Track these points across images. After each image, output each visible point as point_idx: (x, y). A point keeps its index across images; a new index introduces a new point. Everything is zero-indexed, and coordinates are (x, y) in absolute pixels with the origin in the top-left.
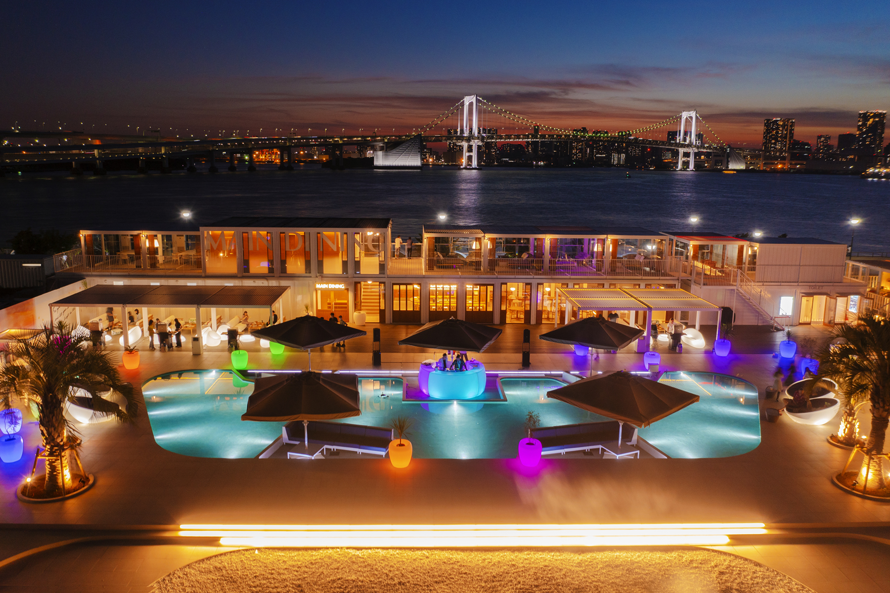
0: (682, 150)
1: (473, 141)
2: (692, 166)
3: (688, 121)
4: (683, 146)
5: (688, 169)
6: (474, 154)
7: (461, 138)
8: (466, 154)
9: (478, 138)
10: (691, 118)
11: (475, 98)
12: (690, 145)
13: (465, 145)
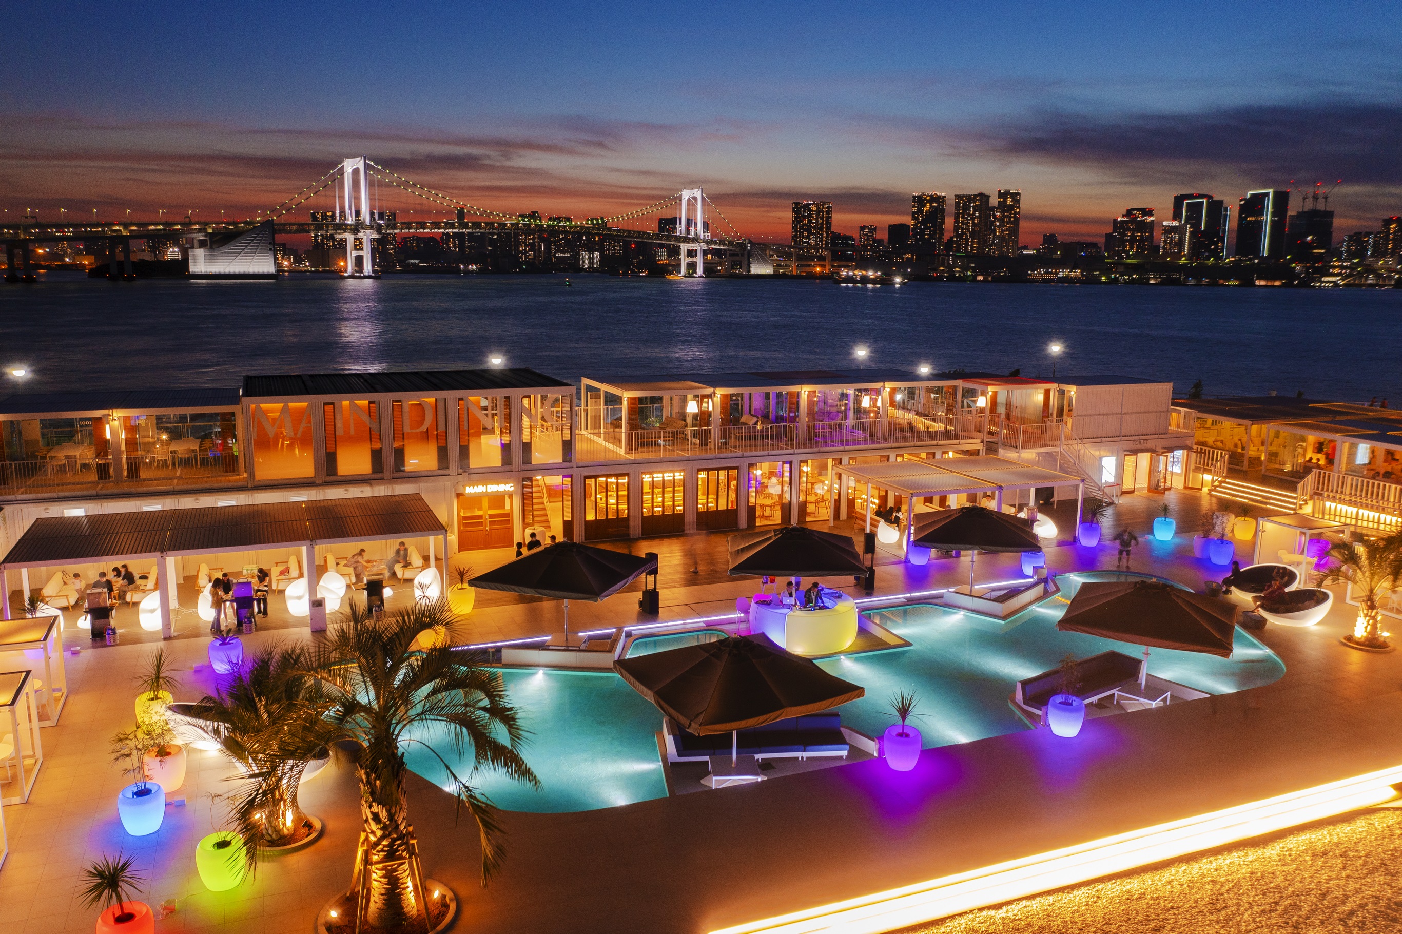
0: (686, 247)
1: (362, 231)
2: (700, 271)
3: (692, 202)
4: (686, 240)
5: (695, 275)
6: (366, 254)
7: (342, 227)
8: (352, 254)
9: (371, 227)
10: (695, 199)
11: (362, 162)
12: (696, 240)
13: (349, 237)
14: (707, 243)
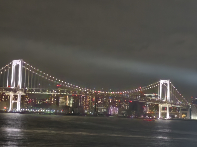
0: (161, 105)
1: (18, 92)
2: (168, 116)
4: (161, 102)
6: (19, 102)
8: (12, 102)
9: (22, 90)
13: (12, 94)
14: (172, 104)
